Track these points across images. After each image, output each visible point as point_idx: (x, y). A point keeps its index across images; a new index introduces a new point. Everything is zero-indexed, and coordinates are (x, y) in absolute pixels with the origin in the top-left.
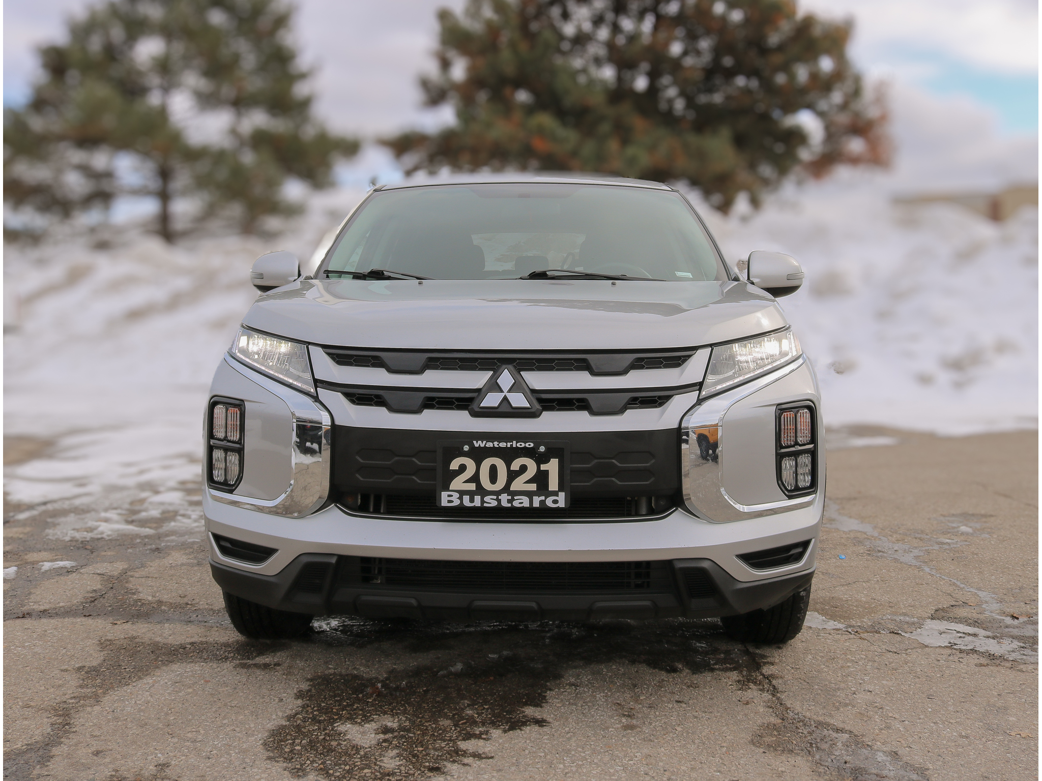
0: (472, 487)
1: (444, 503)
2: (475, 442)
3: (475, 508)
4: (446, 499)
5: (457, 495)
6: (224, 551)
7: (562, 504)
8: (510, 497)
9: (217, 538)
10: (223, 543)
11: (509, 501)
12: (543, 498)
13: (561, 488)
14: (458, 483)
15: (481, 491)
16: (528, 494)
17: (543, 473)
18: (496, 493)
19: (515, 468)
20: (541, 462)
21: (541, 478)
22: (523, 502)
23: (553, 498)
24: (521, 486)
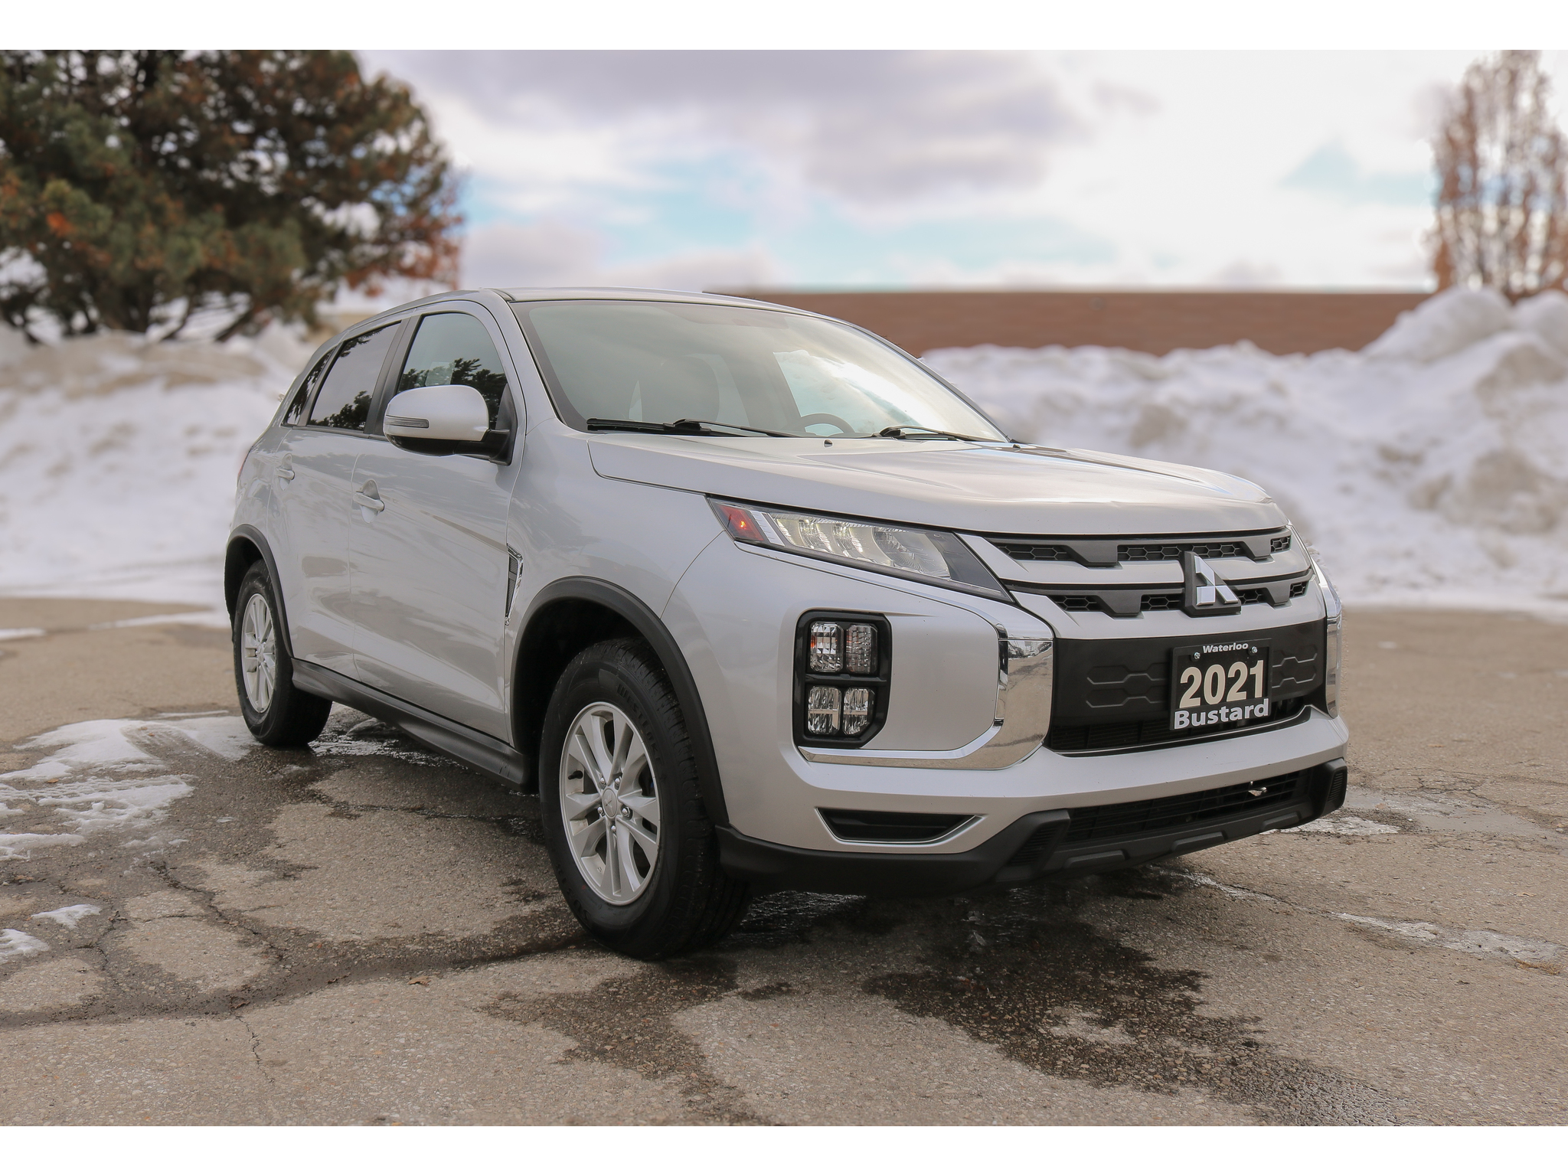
0: (1197, 702)
1: (1177, 726)
2: (1204, 647)
3: (1201, 727)
4: (1180, 720)
5: (1186, 714)
6: (842, 831)
7: (1266, 713)
8: (1228, 710)
9: (828, 814)
10: (837, 821)
11: (1228, 715)
12: (1252, 707)
13: (1265, 694)
14: (1187, 700)
15: (1205, 707)
16: (1241, 704)
17: (1251, 679)
18: (1217, 707)
19: (1231, 674)
20: (1251, 664)
21: (1249, 686)
22: (1237, 714)
23: (1259, 706)
24: (1235, 695)
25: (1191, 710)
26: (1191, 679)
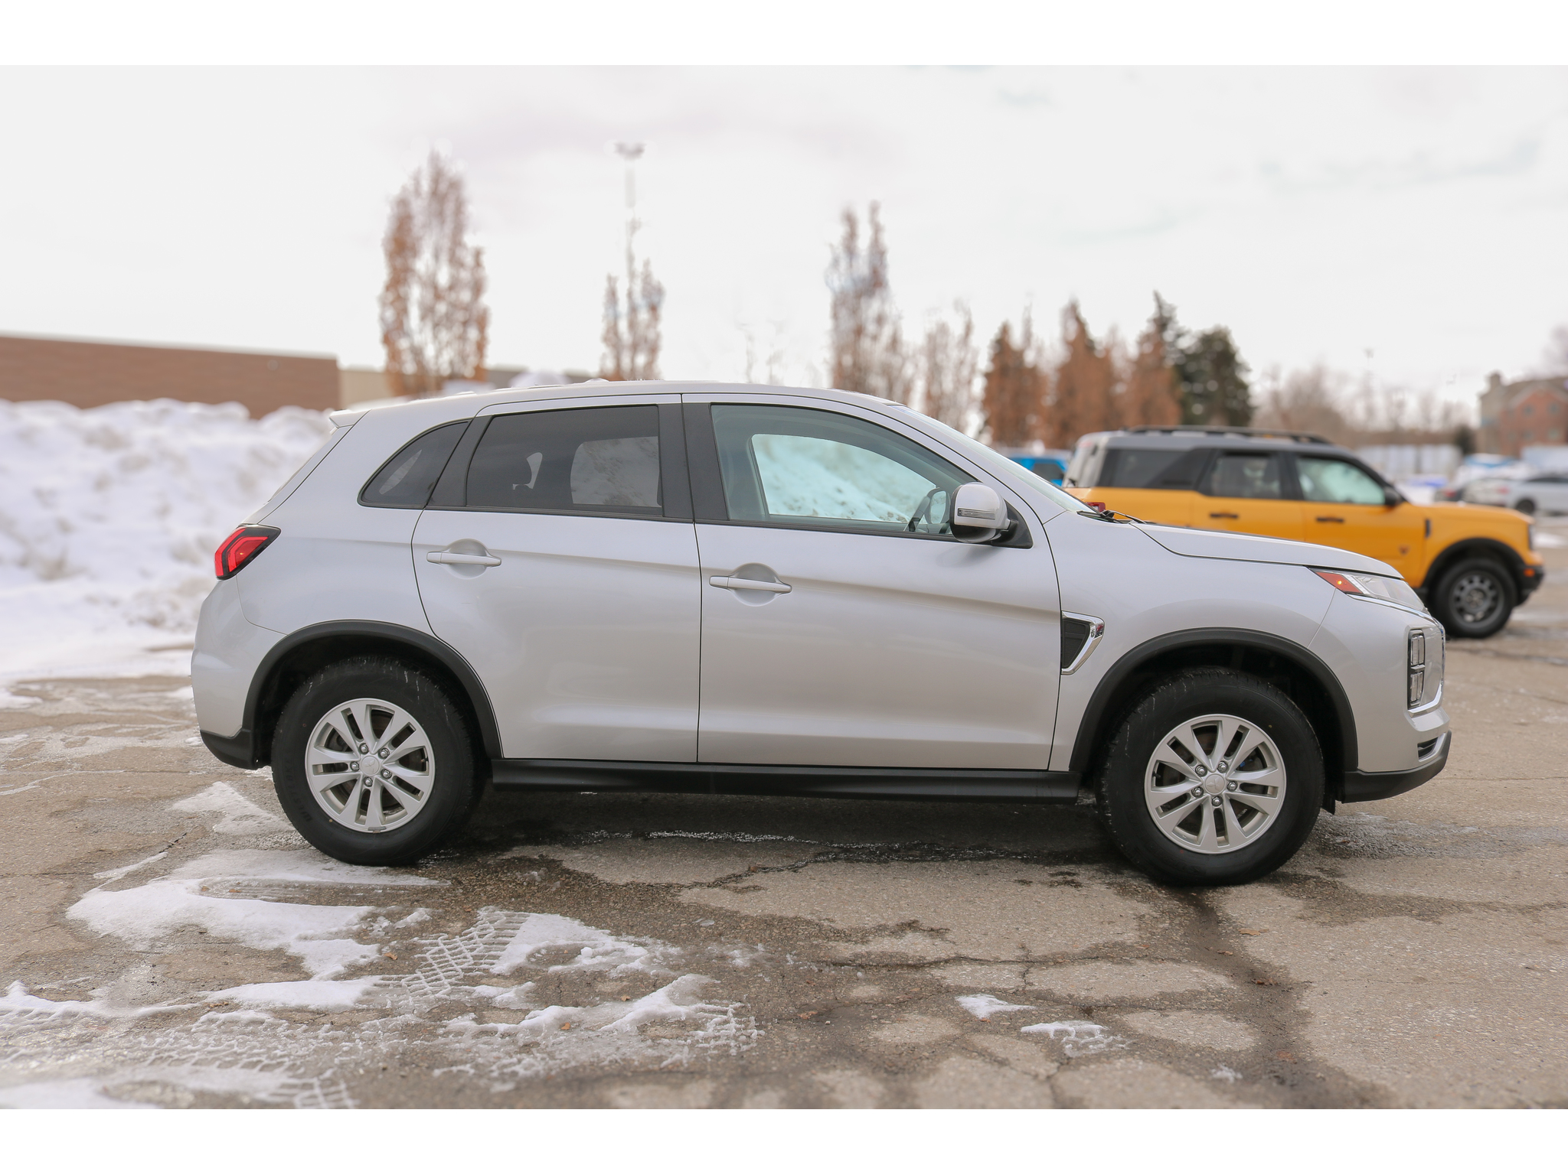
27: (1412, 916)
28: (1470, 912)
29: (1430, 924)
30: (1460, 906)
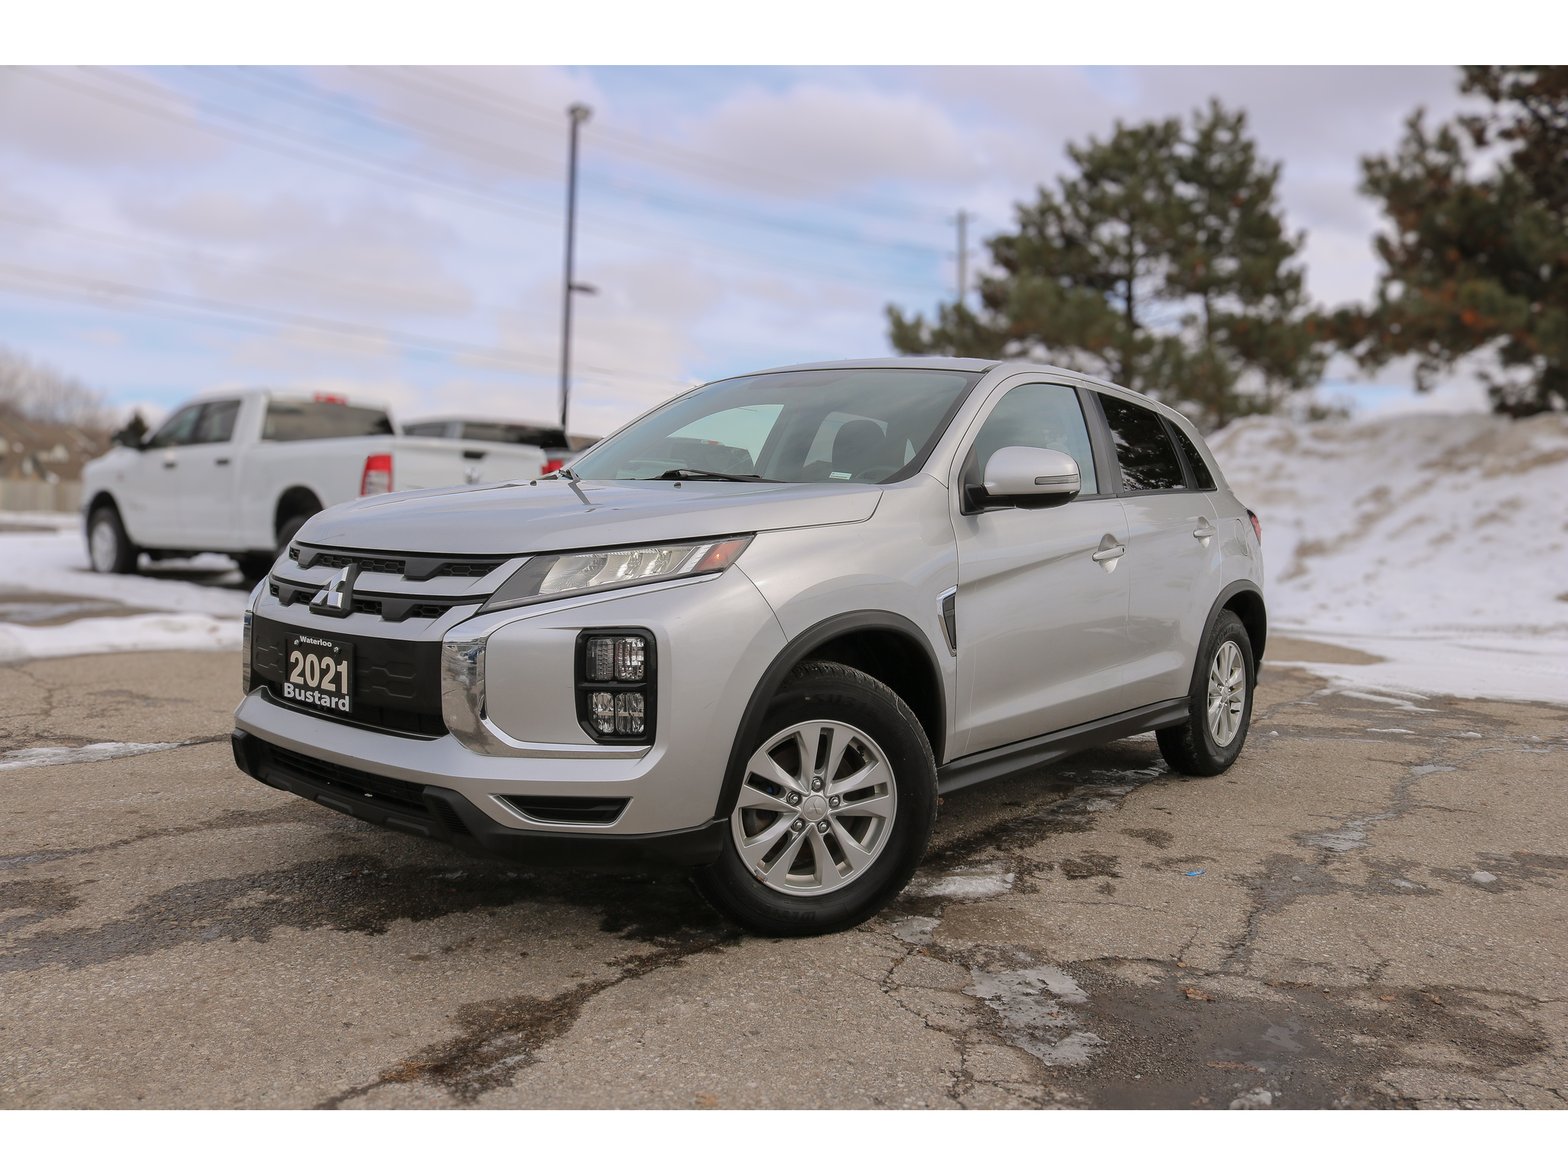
0: (301, 681)
1: (287, 694)
2: (304, 637)
3: (301, 701)
4: (289, 690)
5: (293, 687)
7: (347, 709)
8: (320, 695)
11: (320, 699)
12: (338, 699)
13: (348, 692)
14: (295, 677)
15: (306, 686)
16: (330, 694)
17: (338, 675)
18: (313, 690)
19: (324, 666)
20: (338, 663)
21: (337, 679)
22: (326, 701)
23: (342, 701)
24: (327, 685)
25: (296, 686)
26: (297, 659)
27: (249, 813)
28: (202, 823)
29: (232, 809)
30: (210, 826)
